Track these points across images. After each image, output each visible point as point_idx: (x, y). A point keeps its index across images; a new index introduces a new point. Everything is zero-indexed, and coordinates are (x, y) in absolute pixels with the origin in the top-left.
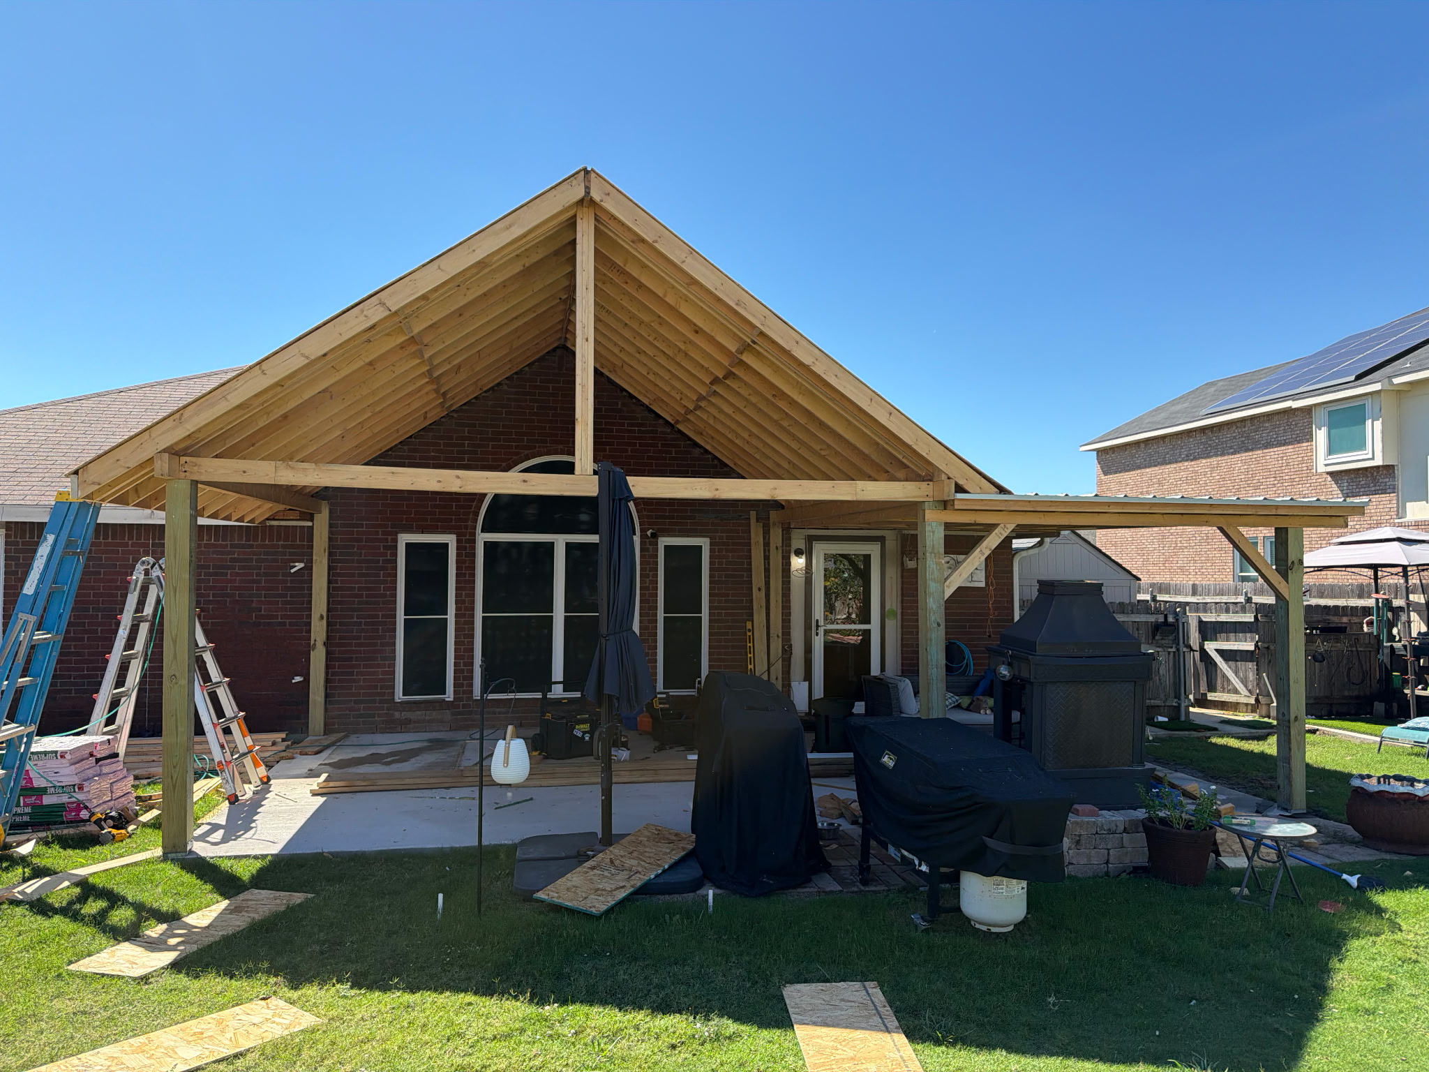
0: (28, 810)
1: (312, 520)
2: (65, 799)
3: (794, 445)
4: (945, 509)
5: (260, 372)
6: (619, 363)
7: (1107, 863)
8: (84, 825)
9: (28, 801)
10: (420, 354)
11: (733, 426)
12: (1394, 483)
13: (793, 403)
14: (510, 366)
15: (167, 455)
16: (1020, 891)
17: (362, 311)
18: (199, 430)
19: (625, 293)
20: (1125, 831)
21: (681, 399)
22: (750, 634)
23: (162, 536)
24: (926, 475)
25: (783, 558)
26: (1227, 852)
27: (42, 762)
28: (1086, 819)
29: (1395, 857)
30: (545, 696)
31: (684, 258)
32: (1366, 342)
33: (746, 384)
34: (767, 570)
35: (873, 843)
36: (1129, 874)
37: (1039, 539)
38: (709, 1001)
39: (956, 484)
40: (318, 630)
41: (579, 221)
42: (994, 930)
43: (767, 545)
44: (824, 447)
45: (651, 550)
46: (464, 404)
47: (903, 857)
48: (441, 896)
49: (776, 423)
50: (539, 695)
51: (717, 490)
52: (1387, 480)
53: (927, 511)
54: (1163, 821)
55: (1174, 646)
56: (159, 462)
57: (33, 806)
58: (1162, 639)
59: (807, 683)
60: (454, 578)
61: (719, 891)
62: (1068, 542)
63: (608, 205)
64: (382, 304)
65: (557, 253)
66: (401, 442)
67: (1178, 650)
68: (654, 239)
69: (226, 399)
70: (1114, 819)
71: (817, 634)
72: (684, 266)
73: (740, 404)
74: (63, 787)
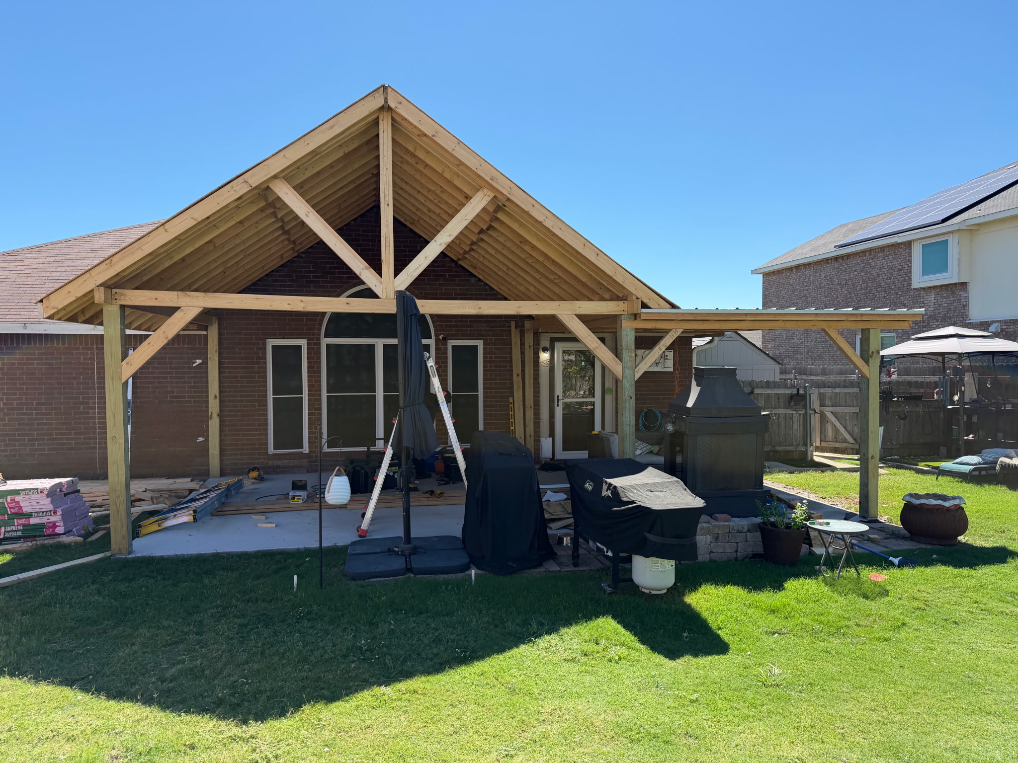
0: (20, 528)
1: (206, 330)
2: (44, 520)
3: (537, 276)
4: (635, 319)
5: (164, 230)
6: (416, 218)
7: (736, 551)
8: (59, 537)
9: (21, 522)
10: (274, 214)
11: (496, 262)
12: (967, 295)
13: (533, 247)
14: (340, 221)
15: (103, 288)
16: (670, 568)
17: (232, 188)
18: (124, 270)
19: (417, 170)
20: (749, 531)
21: (460, 243)
22: (512, 405)
23: (102, 343)
24: (623, 296)
25: (534, 353)
26: (818, 544)
27: (28, 496)
28: (722, 523)
29: (929, 547)
30: (369, 449)
31: (454, 148)
32: (953, 194)
33: (502, 233)
34: (523, 362)
35: (581, 540)
36: (750, 558)
37: (711, 338)
38: (466, 637)
39: (642, 303)
40: (214, 406)
41: (381, 122)
42: (653, 592)
43: (522, 344)
44: (556, 277)
45: (442, 349)
46: (310, 248)
47: (598, 547)
48: (296, 577)
49: (524, 261)
50: (365, 449)
51: (480, 308)
52: (962, 293)
53: (623, 321)
54: (773, 524)
55: (804, 410)
56: (98, 293)
57: (24, 525)
58: (795, 405)
59: (551, 439)
60: (306, 370)
61: (479, 572)
62: (730, 339)
63: (402, 111)
64: (246, 182)
65: (368, 142)
66: (266, 275)
67: (806, 412)
68: (432, 134)
69: (142, 249)
70: (741, 523)
71: (558, 405)
72: (453, 153)
73: (499, 248)
74: (43, 512)
